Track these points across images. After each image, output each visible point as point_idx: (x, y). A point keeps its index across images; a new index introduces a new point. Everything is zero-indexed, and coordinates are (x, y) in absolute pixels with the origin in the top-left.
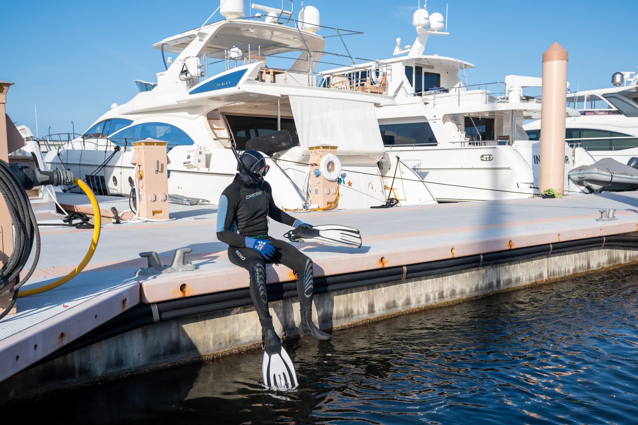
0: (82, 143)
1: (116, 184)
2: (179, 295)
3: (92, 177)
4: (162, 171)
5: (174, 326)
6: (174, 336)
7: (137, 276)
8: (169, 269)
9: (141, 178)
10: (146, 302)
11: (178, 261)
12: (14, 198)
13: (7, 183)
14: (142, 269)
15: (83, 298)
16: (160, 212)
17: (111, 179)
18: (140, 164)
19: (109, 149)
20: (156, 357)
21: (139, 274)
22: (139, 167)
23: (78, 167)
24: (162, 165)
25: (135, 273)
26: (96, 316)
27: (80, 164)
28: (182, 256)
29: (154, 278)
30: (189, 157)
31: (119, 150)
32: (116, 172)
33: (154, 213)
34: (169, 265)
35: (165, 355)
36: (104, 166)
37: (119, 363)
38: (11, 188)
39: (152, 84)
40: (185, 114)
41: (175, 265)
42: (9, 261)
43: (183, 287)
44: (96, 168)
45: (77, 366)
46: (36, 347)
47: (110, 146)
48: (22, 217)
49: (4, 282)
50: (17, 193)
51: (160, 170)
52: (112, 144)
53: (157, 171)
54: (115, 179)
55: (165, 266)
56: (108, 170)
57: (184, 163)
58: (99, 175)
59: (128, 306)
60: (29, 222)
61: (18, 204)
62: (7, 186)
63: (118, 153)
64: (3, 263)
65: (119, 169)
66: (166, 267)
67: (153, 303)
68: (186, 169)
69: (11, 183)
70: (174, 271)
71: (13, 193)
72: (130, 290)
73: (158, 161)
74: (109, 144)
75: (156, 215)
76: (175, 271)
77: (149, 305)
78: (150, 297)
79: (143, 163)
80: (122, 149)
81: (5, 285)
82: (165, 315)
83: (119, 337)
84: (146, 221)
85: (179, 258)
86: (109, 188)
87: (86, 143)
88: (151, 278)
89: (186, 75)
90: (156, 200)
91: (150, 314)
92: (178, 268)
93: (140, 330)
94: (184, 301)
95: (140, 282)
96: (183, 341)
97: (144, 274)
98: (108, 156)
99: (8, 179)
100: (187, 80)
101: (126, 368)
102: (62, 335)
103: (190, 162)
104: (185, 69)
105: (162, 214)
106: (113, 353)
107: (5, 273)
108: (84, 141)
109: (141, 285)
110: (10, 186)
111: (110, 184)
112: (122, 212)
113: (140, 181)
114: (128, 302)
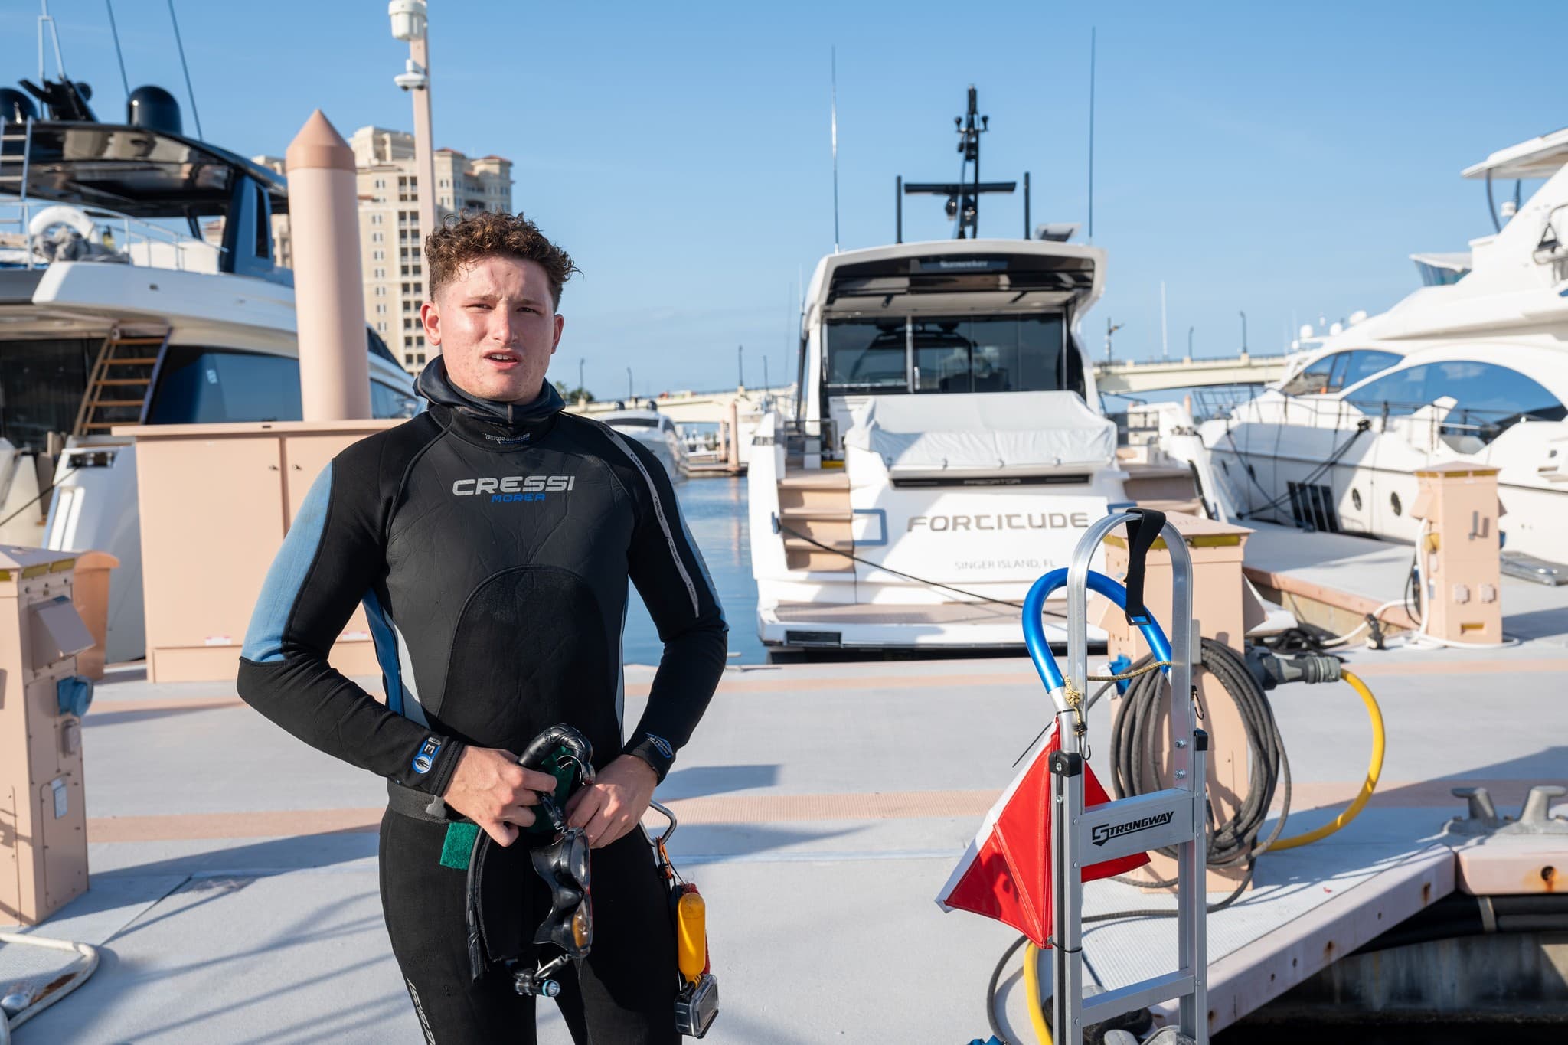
0: (1282, 407)
1: (1359, 506)
2: (1540, 887)
3: (1302, 487)
4: (1485, 534)
5: (1527, 943)
6: (1528, 963)
7: (1445, 832)
8: (1514, 826)
9: (1434, 549)
10: (1468, 893)
11: (1536, 812)
12: (1252, 711)
13: (1244, 688)
14: (1455, 819)
15: (1354, 876)
16: (1479, 626)
17: (1348, 495)
18: (1432, 519)
19: (1343, 426)
20: (1489, 997)
21: (1451, 829)
22: (1429, 524)
23: (1271, 463)
24: (1486, 521)
25: (1444, 824)
26: (1380, 915)
27: (1275, 458)
28: (1544, 802)
29: (1481, 843)
30: (1553, 454)
31: (1367, 428)
32: (1360, 481)
33: (1464, 628)
34: (1516, 817)
35: (1507, 997)
36: (1332, 464)
37: (1415, 994)
38: (1249, 696)
39: (1458, 268)
40: (1547, 339)
41: (1527, 818)
42: (1243, 808)
43: (1547, 873)
44: (1315, 468)
45: (1337, 985)
46: (1295, 962)
47: (1348, 415)
48: (1263, 742)
49: (1238, 842)
50: (1256, 704)
51: (1480, 531)
52: (1353, 410)
53: (1474, 535)
54: (1356, 495)
55: (1506, 818)
56: (1340, 473)
57: (1541, 470)
58: (1319, 483)
59: (1434, 896)
60: (1274, 749)
61: (1258, 720)
62: (1243, 692)
63: (1365, 435)
64: (1234, 809)
65: (1368, 473)
66: (1507, 821)
67: (1483, 896)
68: (1544, 483)
69: (1249, 689)
70: (1525, 830)
71: (1252, 703)
72: (1438, 867)
73: (1476, 514)
74: (1344, 411)
75: (1469, 632)
76: (1528, 832)
77: (1474, 898)
78: (1477, 883)
79: (1439, 517)
80: (1377, 423)
81: (1240, 848)
82: (1507, 922)
83: (1414, 948)
84: (1446, 647)
85: (1538, 806)
86: (1340, 517)
87: (1290, 407)
88: (1473, 841)
89: (1553, 251)
90: (1469, 599)
91: (1476, 914)
92: (1535, 826)
93: (1454, 941)
94: (1550, 900)
95: (1455, 849)
96: (1548, 979)
97: (1462, 831)
98: (1342, 441)
99: (1245, 682)
100: (1554, 261)
101: (1427, 1006)
102: (1330, 946)
103: (1555, 469)
104: (1550, 237)
105: (1483, 632)
106: (1402, 974)
107: (1240, 829)
108: (1286, 403)
109: (1456, 856)
110: (1247, 692)
111: (1345, 509)
112: (1381, 604)
113: (1433, 558)
114: (1433, 890)
